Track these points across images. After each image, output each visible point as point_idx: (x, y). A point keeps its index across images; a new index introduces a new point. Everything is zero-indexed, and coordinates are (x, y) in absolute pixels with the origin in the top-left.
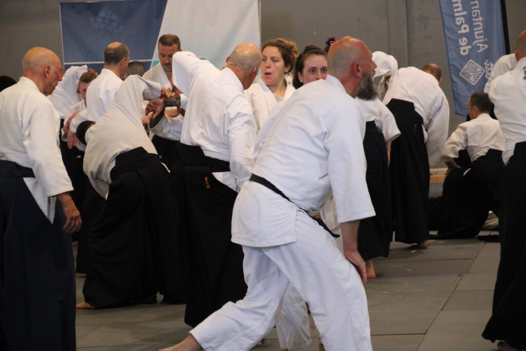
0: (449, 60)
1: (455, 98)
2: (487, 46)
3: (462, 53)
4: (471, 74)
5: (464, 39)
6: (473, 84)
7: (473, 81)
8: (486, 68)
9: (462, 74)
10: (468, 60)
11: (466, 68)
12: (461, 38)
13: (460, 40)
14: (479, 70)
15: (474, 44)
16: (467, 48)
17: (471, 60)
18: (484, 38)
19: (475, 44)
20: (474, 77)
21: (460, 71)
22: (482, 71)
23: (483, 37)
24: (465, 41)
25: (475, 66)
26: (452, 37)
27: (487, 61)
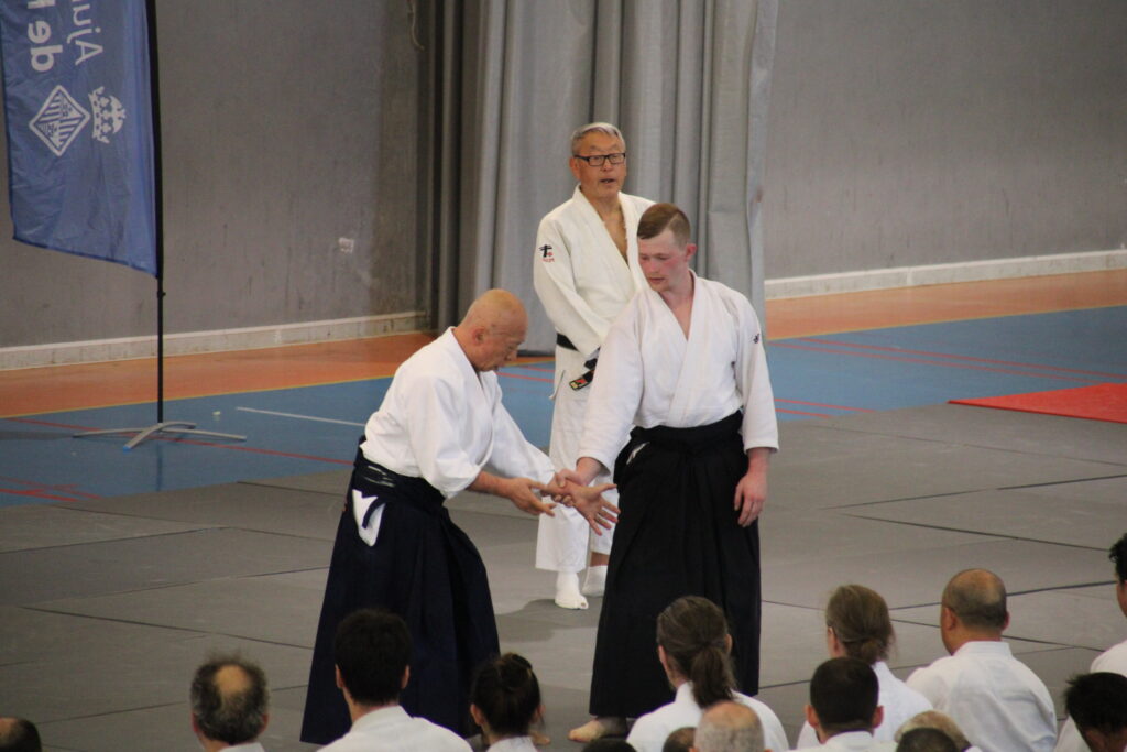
0: (4, 85)
1: (11, 192)
2: (99, 49)
3: (36, 66)
4: (57, 124)
5: (41, 24)
6: (59, 154)
7: (58, 144)
8: (96, 110)
9: (38, 122)
10: (53, 87)
11: (49, 108)
12: (34, 22)
13: (30, 26)
14: (74, 114)
15: (69, 41)
16: (49, 51)
17: (59, 87)
18: (93, 26)
19: (73, 40)
20: (62, 134)
21: (32, 115)
22: (81, 119)
23: (88, 21)
24: (44, 31)
25: (66, 102)
26: (16, 18)
27: (100, 90)
